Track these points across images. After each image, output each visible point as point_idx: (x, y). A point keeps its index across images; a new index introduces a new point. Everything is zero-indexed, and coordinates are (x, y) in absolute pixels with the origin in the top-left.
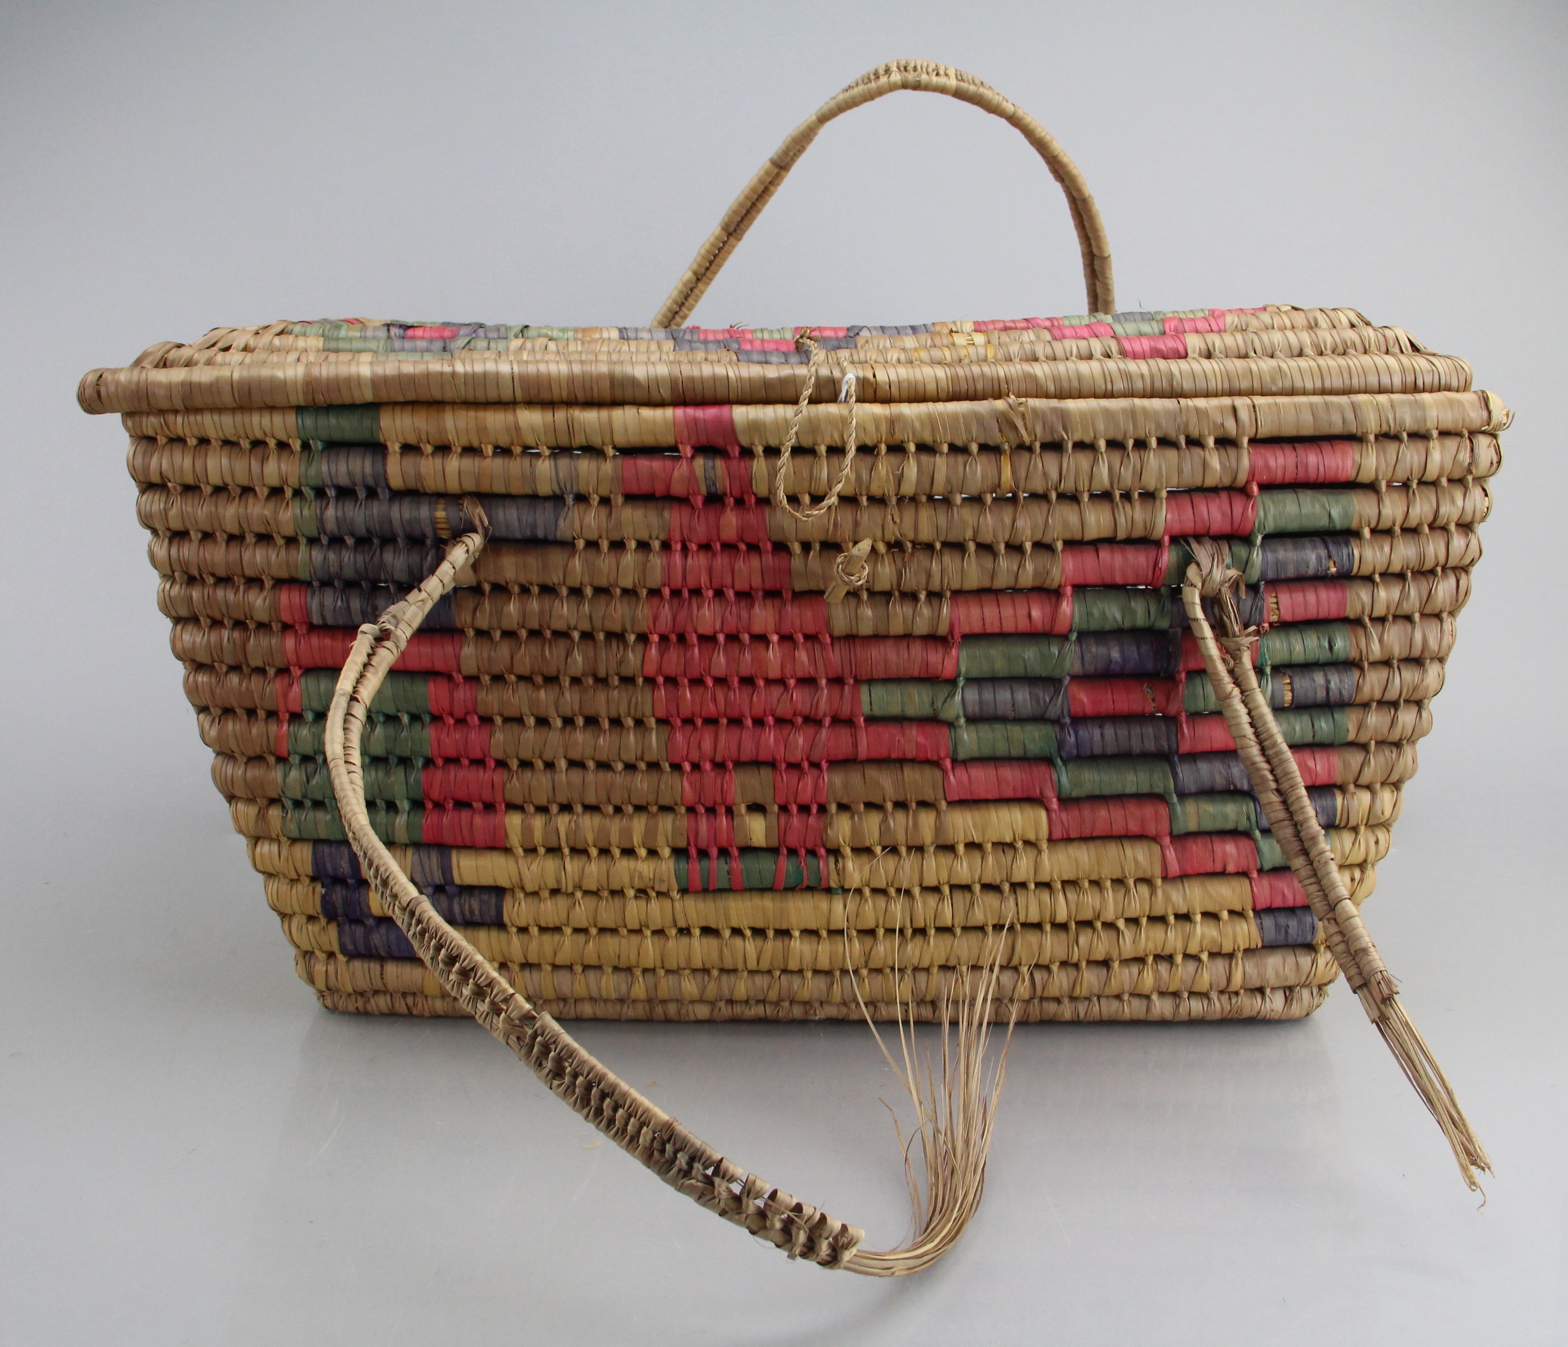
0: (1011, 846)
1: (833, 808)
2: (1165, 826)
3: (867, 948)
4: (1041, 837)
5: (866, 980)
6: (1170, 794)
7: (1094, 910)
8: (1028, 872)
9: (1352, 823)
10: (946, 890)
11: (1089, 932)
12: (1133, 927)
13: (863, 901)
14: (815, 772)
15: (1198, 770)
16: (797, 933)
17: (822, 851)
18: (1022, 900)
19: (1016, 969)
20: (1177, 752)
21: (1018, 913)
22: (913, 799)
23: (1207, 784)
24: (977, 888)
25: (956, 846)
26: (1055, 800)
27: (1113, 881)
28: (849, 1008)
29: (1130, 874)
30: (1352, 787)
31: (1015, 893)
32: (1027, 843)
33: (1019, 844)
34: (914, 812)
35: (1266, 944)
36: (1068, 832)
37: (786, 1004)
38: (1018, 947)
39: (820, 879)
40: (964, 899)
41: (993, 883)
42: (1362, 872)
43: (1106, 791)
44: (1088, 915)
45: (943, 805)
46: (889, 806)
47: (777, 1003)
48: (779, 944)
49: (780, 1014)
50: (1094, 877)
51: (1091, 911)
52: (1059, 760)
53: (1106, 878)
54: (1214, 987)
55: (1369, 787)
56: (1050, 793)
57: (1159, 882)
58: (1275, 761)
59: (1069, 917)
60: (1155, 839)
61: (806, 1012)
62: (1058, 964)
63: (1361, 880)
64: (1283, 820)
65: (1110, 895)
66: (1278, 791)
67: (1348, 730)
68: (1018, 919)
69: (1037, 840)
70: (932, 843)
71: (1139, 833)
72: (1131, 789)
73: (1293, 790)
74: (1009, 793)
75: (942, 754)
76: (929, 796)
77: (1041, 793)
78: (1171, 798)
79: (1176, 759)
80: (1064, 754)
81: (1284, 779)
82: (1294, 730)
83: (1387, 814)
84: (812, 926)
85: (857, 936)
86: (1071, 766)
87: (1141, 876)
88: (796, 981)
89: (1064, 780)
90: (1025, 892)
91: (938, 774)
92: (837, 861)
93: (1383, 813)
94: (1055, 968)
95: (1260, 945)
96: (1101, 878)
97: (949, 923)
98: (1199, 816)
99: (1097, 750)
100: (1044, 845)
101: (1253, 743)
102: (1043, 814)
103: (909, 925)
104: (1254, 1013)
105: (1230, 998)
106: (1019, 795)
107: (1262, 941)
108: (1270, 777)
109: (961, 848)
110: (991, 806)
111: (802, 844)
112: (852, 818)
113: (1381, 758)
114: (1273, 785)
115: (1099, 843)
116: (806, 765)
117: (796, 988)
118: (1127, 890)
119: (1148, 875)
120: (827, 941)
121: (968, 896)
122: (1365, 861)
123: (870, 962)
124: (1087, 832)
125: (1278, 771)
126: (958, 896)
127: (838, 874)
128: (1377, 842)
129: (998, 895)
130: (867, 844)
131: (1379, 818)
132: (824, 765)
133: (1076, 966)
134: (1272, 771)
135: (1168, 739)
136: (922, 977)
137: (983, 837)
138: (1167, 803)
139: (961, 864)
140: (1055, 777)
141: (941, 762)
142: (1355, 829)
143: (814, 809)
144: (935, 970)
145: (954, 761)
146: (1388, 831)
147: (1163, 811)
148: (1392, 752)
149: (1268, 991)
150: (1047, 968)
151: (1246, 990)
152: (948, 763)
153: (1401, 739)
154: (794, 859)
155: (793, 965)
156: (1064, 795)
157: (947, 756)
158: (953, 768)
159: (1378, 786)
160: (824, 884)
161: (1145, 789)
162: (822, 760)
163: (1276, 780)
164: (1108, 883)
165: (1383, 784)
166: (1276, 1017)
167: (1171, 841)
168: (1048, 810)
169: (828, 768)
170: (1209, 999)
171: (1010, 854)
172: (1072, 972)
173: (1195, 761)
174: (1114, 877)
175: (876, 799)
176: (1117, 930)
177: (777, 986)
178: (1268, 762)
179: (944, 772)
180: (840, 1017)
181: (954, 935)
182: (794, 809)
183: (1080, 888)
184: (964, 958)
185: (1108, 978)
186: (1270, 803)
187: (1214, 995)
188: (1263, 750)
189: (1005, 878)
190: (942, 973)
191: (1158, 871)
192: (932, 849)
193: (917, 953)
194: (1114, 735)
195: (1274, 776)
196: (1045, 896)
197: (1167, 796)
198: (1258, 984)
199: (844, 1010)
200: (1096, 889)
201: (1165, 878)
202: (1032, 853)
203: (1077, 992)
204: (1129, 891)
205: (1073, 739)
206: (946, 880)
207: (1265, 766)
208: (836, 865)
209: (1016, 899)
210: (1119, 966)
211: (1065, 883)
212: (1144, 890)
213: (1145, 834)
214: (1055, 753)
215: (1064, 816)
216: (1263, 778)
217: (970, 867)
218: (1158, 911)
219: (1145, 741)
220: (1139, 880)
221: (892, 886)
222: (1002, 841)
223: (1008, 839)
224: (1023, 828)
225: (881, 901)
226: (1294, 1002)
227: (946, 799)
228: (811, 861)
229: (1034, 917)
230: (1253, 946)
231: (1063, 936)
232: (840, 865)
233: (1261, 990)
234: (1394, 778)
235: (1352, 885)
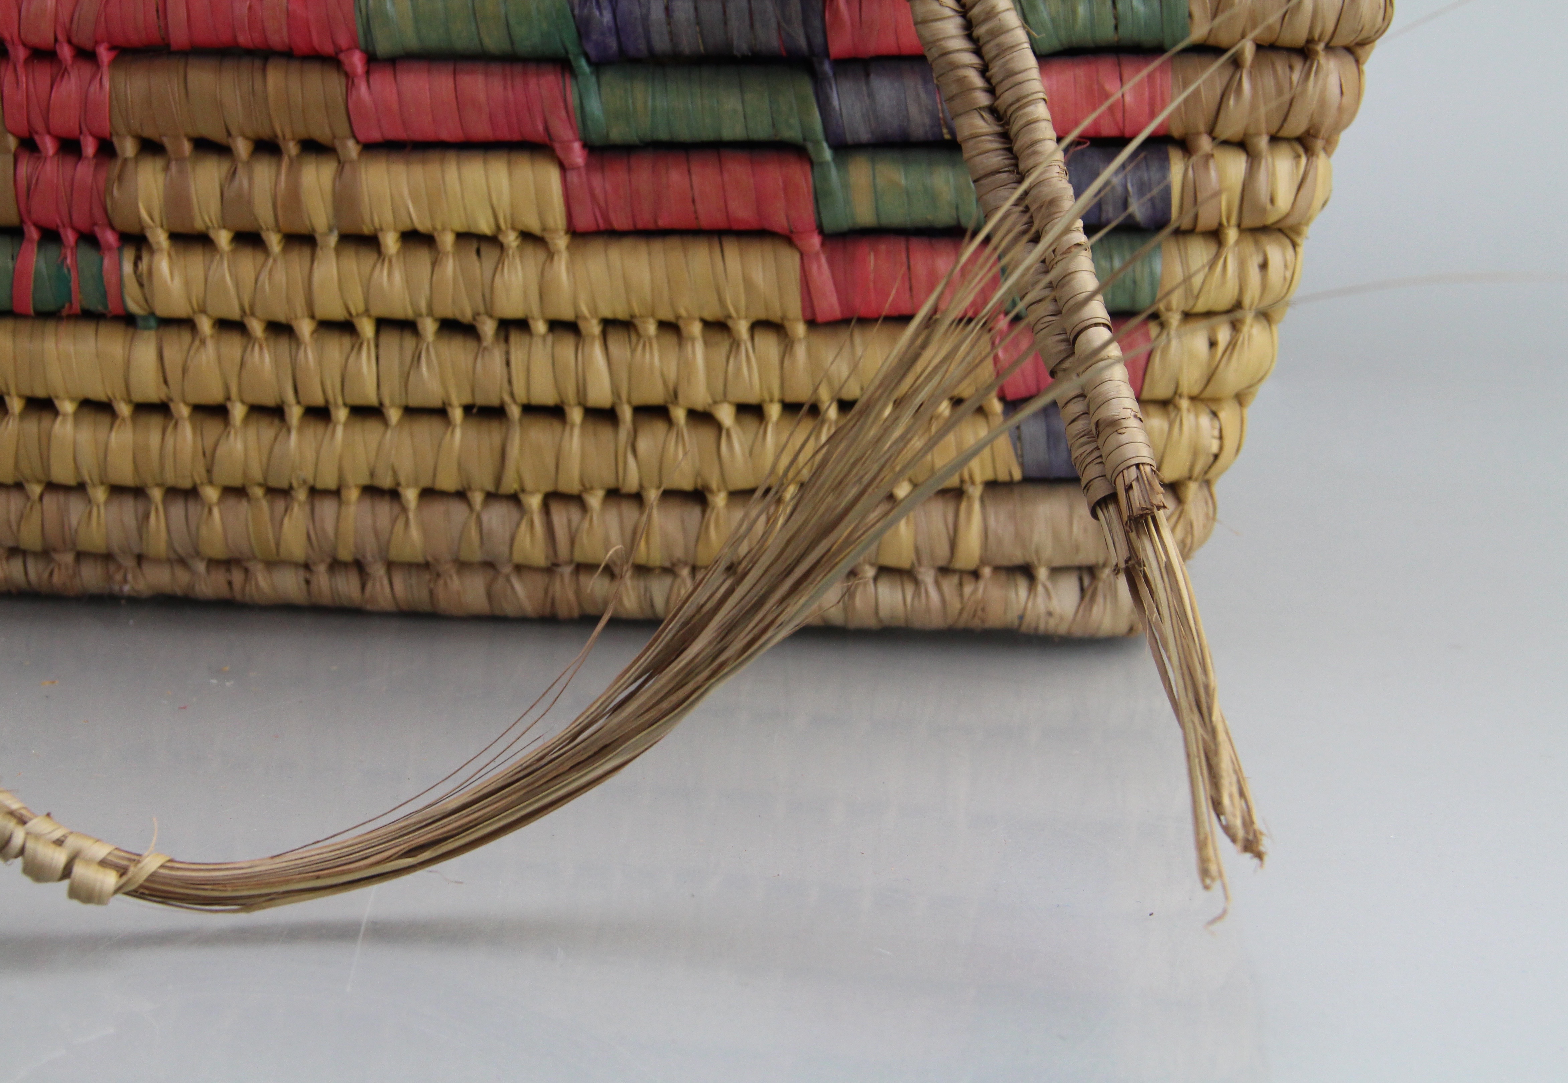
0: (493, 240)
1: (128, 148)
2: (806, 213)
3: (209, 442)
4: (551, 223)
5: (216, 511)
6: (817, 143)
7: (665, 382)
8: (526, 294)
9: (1207, 221)
10: (367, 328)
11: (660, 427)
12: (751, 424)
13: (197, 342)
14: (86, 70)
15: (871, 95)
16: (68, 407)
17: (110, 237)
18: (518, 356)
19: (515, 499)
20: (827, 55)
21: (510, 382)
22: (288, 135)
23: (892, 125)
24: (429, 327)
25: (381, 236)
26: (577, 146)
27: (707, 324)
28: (193, 573)
29: (737, 310)
30: (1205, 144)
31: (507, 340)
32: (527, 237)
33: (511, 239)
34: (291, 160)
35: (1034, 473)
36: (606, 218)
37: (68, 558)
38: (514, 451)
39: (105, 295)
40: (401, 348)
41: (459, 317)
42: (1235, 326)
43: (684, 133)
44: (655, 395)
45: (352, 149)
46: (242, 147)
47: (46, 554)
48: (32, 426)
49: (56, 579)
50: (666, 315)
51: (660, 387)
52: (583, 62)
53: (690, 318)
54: (925, 560)
55: (1242, 145)
56: (563, 131)
57: (800, 329)
58: (990, 50)
59: (616, 392)
60: (787, 238)
61: (109, 578)
62: (600, 493)
63: (1232, 345)
64: (998, 172)
65: (698, 352)
66: (992, 110)
67: (1190, 15)
68: (512, 395)
69: (544, 229)
70: (331, 230)
71: (755, 225)
72: (733, 131)
73: (1019, 108)
74: (481, 130)
75: (343, 41)
76: (320, 132)
77: (547, 129)
78: (820, 151)
79: (827, 67)
80: (592, 53)
81: (1007, 84)
82: (1074, 12)
83: (1284, 201)
84: (98, 392)
85: (191, 417)
86: (608, 77)
87: (762, 316)
88: (76, 508)
89: (594, 106)
90: (526, 339)
91: (335, 83)
92: (138, 259)
93: (1272, 201)
94: (595, 500)
95: (1017, 475)
96: (678, 317)
97: (372, 400)
98: (875, 191)
99: (661, 43)
100: (561, 242)
101: (948, 12)
102: (552, 177)
103: (290, 397)
104: (1011, 618)
105: (961, 584)
106: (504, 134)
107: (1022, 465)
108: (977, 80)
109: (391, 242)
110: (451, 156)
111: (66, 220)
112: (166, 169)
113: (1268, 82)
114: (983, 99)
115: (674, 243)
116: (66, 52)
117: (74, 521)
118: (735, 344)
119: (775, 315)
120: (129, 424)
121: (409, 342)
122: (1238, 305)
123: (216, 470)
124: (645, 220)
125: (995, 70)
126: (391, 341)
127: (141, 285)
128: (1264, 266)
129: (471, 344)
130: (199, 225)
131: (1264, 211)
132: (104, 55)
133: (638, 498)
134: (984, 71)
135: (805, 22)
136: (327, 508)
137: (432, 218)
138: (811, 163)
139: (390, 274)
140: (573, 99)
141: (342, 57)
142: (1216, 235)
143: (89, 148)
144: (353, 494)
145: (372, 59)
146: (1294, 245)
147: (798, 174)
148: (1291, 68)
149: (1042, 573)
150: (577, 500)
151: (997, 569)
152: (357, 61)
153: (1310, 41)
154: (53, 252)
155: (62, 474)
156: (595, 138)
157: (354, 46)
158: (368, 73)
159: (1263, 142)
160: (113, 307)
161: (761, 130)
162: (97, 43)
163: (991, 90)
164: (696, 328)
165: (1275, 139)
166: (1063, 629)
167: (823, 244)
168: (563, 168)
169: (113, 63)
170: (916, 582)
171: (490, 255)
172: (630, 512)
173: (867, 75)
174: (708, 316)
175: (212, 131)
176: (718, 426)
177: (36, 517)
178: (978, 52)
179: (349, 78)
180: (179, 592)
181: (385, 422)
182: (49, 146)
183: (639, 335)
184: (406, 469)
185: (703, 527)
186: (975, 136)
187: (928, 576)
188: (969, 28)
189: (482, 309)
190: (367, 504)
191: (794, 307)
192: (333, 239)
193: (310, 455)
194: (692, 10)
195: (988, 80)
196: (566, 348)
197: (810, 146)
198: (1018, 557)
199: (183, 577)
200: (670, 340)
201: (812, 323)
202: (534, 257)
203: (642, 554)
204: (738, 345)
205: (607, 17)
206: (361, 308)
207: (969, 58)
208: (136, 265)
209: (508, 353)
210: (727, 506)
211: (609, 324)
212: (768, 344)
213: (766, 226)
214: (573, 49)
215: (597, 181)
216: (966, 88)
217: (408, 281)
218: (801, 392)
219: (758, 25)
220: (760, 325)
221: (253, 314)
222: (474, 230)
223: (485, 227)
224: (513, 205)
225: (233, 346)
226: (1100, 599)
227: (354, 136)
228: (86, 256)
229: (545, 395)
230: (1003, 476)
231: (605, 433)
232: (143, 266)
233: (1027, 571)
234: (1297, 125)
235: (1212, 356)
